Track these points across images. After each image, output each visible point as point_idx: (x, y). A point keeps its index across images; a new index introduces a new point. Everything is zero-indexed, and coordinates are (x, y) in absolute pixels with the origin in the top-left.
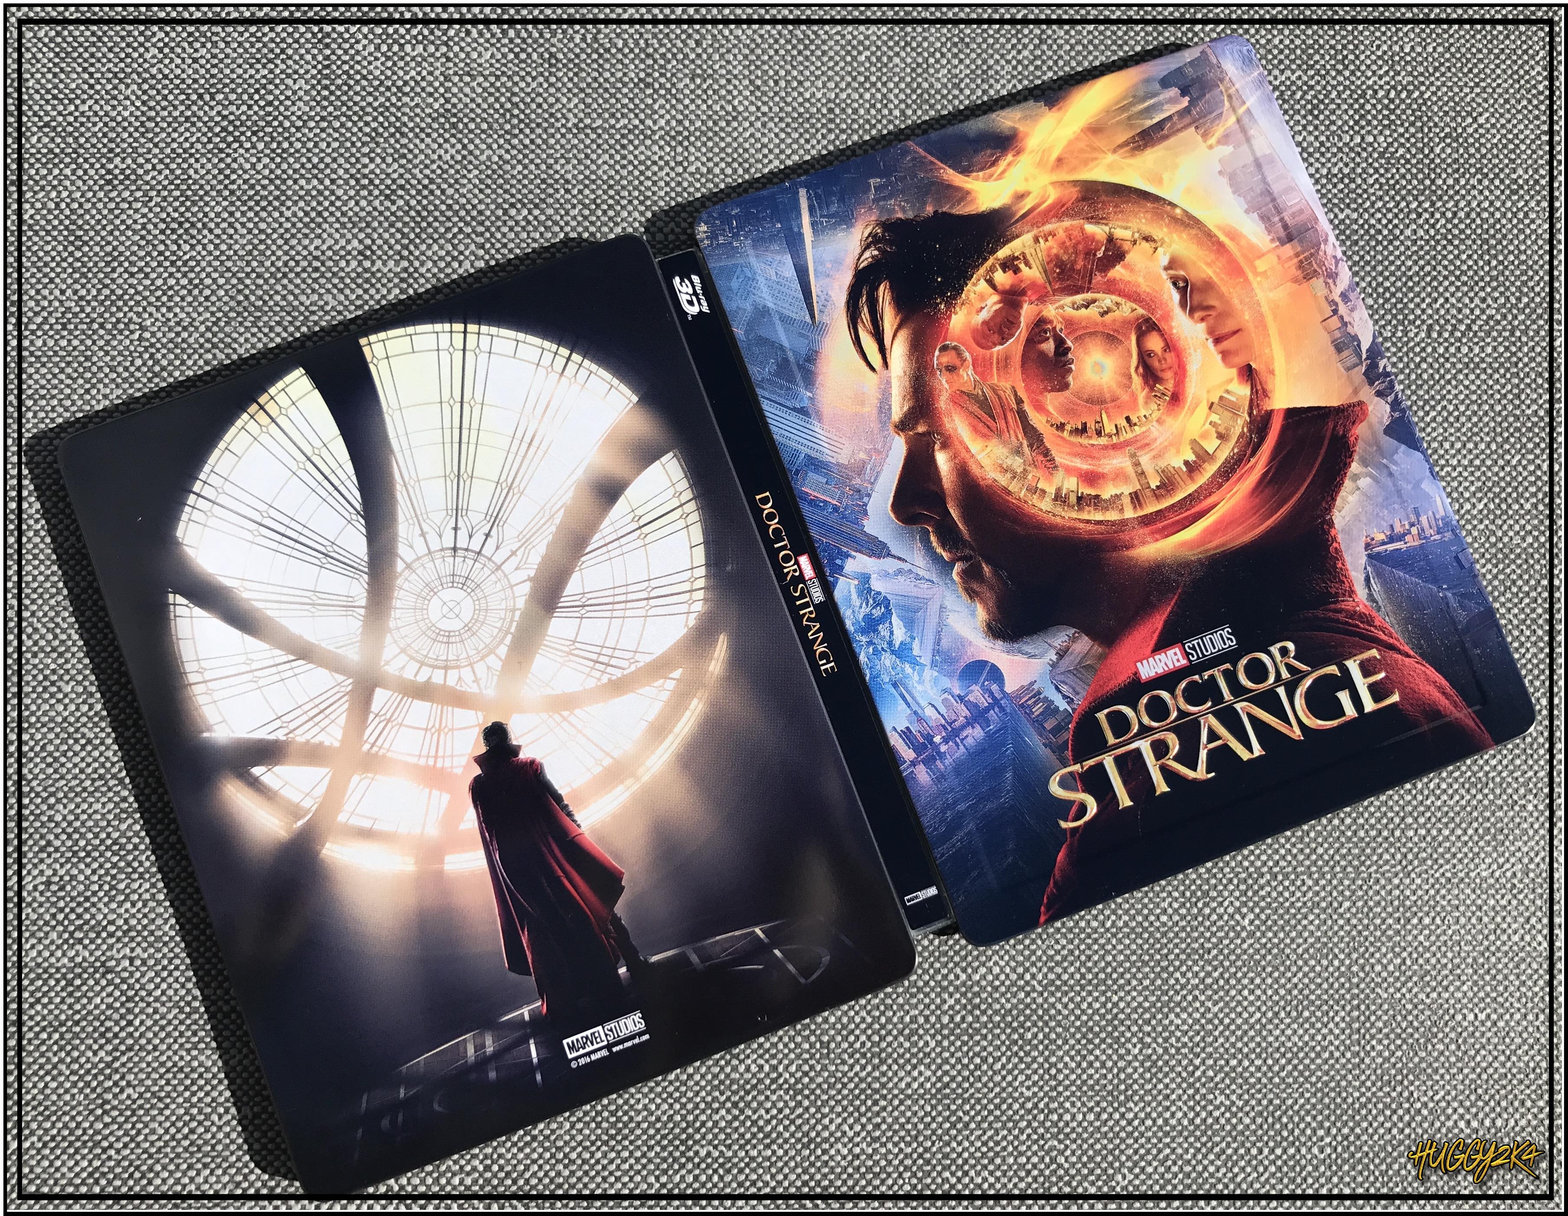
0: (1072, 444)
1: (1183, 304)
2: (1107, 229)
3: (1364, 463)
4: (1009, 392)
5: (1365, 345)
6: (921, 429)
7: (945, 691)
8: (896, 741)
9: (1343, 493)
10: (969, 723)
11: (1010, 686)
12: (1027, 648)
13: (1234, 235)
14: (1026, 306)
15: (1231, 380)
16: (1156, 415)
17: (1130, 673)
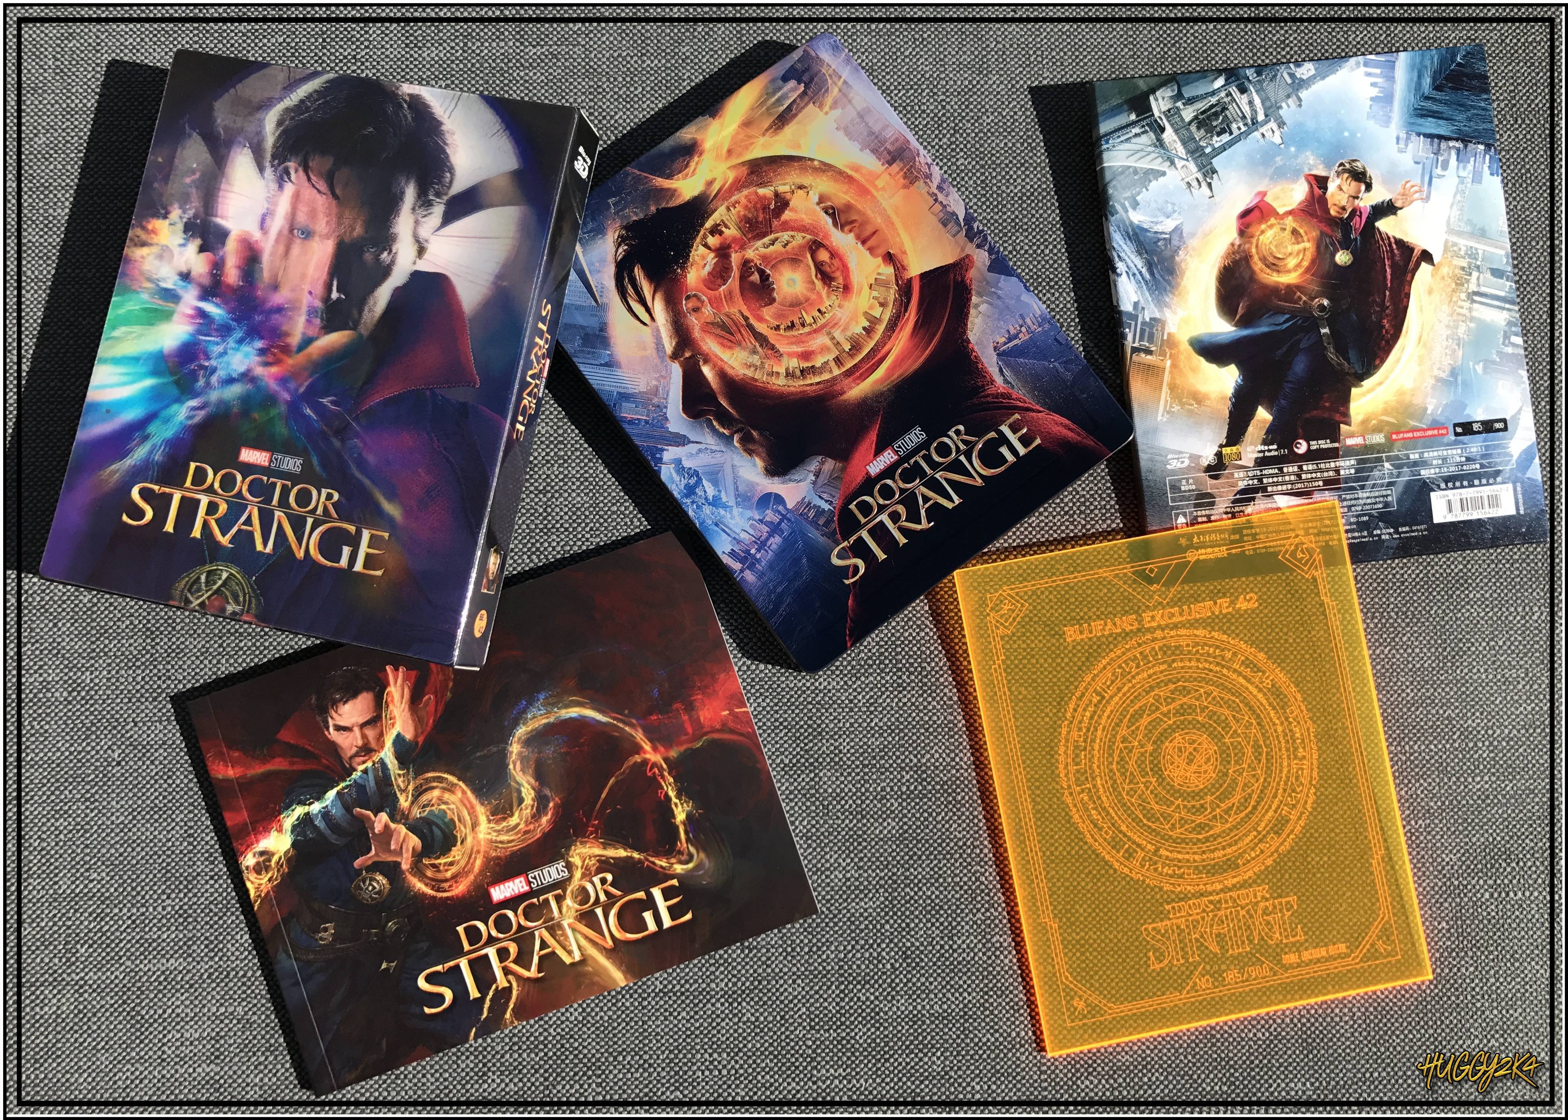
0: (788, 337)
1: (835, 224)
2: (772, 188)
3: (980, 295)
4: (738, 315)
5: (961, 217)
6: (687, 355)
7: (749, 519)
8: (726, 560)
9: (970, 319)
10: (771, 535)
11: (790, 505)
12: (796, 477)
13: (857, 169)
14: (733, 255)
15: (879, 266)
16: (837, 302)
17: (864, 474)
